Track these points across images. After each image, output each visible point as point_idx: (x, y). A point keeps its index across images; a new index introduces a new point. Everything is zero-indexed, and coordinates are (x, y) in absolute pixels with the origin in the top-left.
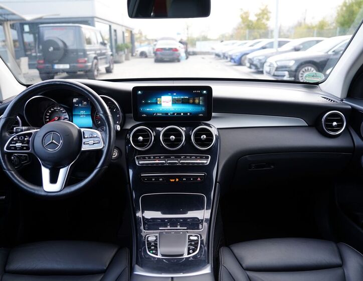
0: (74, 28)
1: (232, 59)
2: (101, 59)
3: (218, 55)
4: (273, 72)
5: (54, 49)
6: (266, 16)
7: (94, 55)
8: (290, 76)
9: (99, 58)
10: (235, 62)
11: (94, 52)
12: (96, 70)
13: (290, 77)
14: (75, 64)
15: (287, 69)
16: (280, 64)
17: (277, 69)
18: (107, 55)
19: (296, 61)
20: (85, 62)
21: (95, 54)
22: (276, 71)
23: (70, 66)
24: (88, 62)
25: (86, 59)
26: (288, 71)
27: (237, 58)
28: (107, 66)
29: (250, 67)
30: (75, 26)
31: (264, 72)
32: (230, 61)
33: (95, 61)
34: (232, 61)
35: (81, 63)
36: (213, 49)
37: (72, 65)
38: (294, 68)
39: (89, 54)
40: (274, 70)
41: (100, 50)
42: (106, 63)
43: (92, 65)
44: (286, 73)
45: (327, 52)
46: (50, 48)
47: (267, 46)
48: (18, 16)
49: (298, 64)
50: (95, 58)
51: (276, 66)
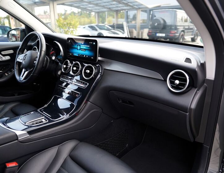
0: (172, 12)
2: (188, 32)
5: (158, 24)
7: (182, 29)
9: (185, 31)
11: (183, 27)
12: (182, 39)
14: (168, 34)
18: (194, 30)
20: (175, 33)
23: (166, 35)
24: (177, 34)
25: (176, 31)
28: (193, 37)
30: (173, 11)
33: (183, 33)
35: (173, 33)
37: (167, 34)
39: (179, 28)
41: (188, 26)
42: (192, 35)
43: (179, 35)
46: (155, 24)
48: (144, 6)
50: (183, 31)
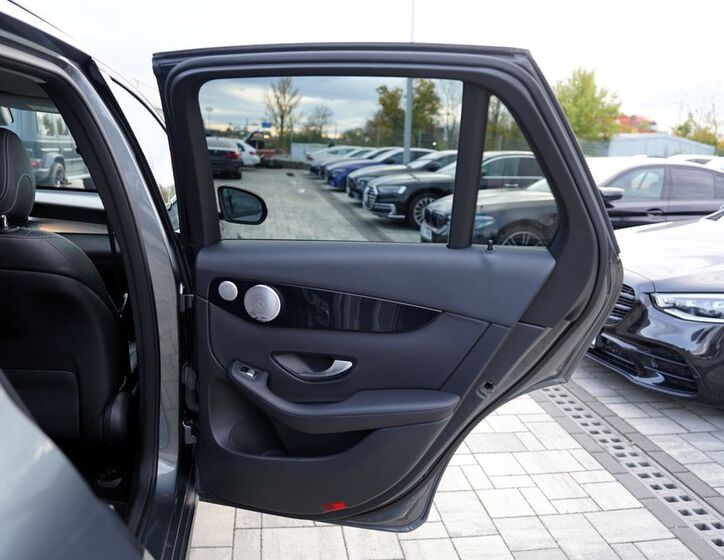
1: (331, 178)
2: (72, 162)
3: (314, 170)
6: (429, 106)
7: (56, 155)
8: (398, 212)
9: (66, 160)
10: (336, 185)
11: (58, 149)
13: (398, 214)
15: (396, 200)
16: (383, 190)
17: (379, 199)
19: (407, 185)
20: (38, 166)
21: (60, 152)
22: (376, 202)
24: (44, 167)
25: (39, 160)
26: (396, 204)
27: (340, 178)
28: (86, 176)
29: (351, 195)
32: (328, 183)
33: (59, 165)
34: (332, 182)
36: (310, 158)
38: (404, 199)
39: (47, 152)
40: (374, 200)
41: (71, 146)
42: (84, 171)
43: (51, 172)
44: (392, 206)
49: (411, 192)
50: (58, 160)
51: (377, 193)
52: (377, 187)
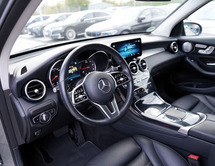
4: (51, 35)
13: (62, 36)
15: (59, 32)
16: (54, 30)
17: (53, 33)
19: (63, 27)
29: (31, 34)
31: (44, 35)
38: (63, 31)
44: (59, 34)
45: (78, 20)
47: (36, 20)
51: (52, 31)
52: (51, 29)
